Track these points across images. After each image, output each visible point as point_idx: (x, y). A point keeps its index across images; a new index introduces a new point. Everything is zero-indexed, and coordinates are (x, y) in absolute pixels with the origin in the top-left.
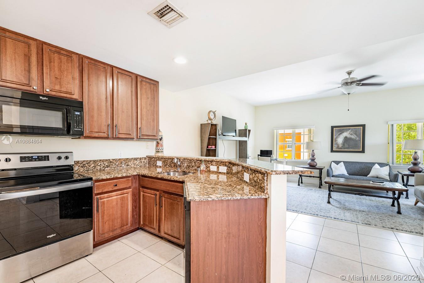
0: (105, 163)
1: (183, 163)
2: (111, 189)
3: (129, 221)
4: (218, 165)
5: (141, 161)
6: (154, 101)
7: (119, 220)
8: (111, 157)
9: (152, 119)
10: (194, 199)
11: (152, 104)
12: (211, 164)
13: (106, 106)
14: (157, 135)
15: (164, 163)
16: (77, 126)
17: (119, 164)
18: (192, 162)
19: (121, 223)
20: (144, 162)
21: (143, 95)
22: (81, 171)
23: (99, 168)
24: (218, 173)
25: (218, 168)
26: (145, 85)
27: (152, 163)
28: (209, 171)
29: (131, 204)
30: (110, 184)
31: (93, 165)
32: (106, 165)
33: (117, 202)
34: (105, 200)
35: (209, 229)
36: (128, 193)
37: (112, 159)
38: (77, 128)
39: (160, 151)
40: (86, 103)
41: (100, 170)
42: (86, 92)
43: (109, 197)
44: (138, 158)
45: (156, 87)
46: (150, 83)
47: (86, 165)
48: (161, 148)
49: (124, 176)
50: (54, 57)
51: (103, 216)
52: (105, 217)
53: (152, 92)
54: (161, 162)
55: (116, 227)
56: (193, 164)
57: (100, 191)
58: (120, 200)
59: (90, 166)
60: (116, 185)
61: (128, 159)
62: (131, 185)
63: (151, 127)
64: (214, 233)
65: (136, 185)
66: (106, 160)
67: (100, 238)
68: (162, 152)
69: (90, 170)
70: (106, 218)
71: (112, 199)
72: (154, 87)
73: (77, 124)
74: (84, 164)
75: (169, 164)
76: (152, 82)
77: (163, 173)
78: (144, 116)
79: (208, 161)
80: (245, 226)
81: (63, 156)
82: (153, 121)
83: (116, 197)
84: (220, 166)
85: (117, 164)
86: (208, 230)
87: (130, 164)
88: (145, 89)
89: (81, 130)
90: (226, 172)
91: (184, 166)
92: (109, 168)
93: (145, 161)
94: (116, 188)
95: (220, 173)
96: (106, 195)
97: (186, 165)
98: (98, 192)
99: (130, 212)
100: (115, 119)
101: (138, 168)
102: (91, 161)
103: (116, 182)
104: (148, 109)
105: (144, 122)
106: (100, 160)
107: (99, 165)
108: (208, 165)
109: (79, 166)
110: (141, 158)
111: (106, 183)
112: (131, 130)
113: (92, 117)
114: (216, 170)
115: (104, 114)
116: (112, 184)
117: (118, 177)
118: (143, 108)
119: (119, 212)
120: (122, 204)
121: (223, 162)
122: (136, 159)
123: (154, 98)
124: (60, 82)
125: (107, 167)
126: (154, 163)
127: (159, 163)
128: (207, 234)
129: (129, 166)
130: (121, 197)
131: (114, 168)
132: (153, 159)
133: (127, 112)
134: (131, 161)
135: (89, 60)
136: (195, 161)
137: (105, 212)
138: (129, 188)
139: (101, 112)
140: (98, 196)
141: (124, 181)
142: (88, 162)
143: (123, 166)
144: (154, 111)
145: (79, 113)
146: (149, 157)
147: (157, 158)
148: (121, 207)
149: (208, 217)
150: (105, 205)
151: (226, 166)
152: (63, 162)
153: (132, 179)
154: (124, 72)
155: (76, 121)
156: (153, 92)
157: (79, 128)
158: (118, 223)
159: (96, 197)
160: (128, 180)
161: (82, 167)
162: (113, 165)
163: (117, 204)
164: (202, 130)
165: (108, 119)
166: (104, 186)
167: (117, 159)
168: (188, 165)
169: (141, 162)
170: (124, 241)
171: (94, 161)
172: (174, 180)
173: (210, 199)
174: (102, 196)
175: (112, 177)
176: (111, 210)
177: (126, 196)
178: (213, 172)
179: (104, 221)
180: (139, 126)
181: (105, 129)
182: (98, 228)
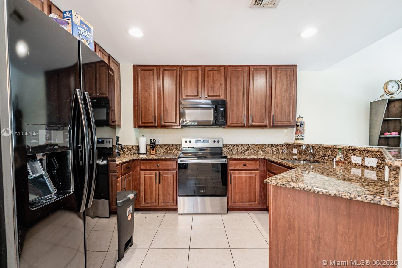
0: (245, 147)
1: (318, 151)
2: (241, 168)
3: (257, 199)
4: (363, 155)
5: (278, 147)
6: (291, 86)
7: (248, 195)
8: (250, 143)
9: (287, 105)
10: (271, 182)
11: (288, 90)
12: (353, 154)
13: (243, 101)
14: (293, 121)
15: (300, 151)
16: (221, 119)
17: (256, 149)
18: (328, 150)
19: (250, 198)
20: (281, 149)
21: (278, 83)
22: (228, 152)
23: (240, 151)
24: (363, 166)
25: (363, 159)
26: (280, 73)
27: (289, 151)
28: (350, 163)
29: (259, 184)
30: (240, 163)
31: (236, 148)
32: (246, 149)
33: (246, 179)
34: (236, 175)
35: (290, 222)
36: (256, 174)
37: (251, 145)
38: (221, 120)
39: (299, 138)
40: (229, 100)
41: (241, 153)
42: (229, 92)
43: (239, 173)
44: (275, 145)
45: (293, 71)
46: (286, 70)
47: (232, 148)
48: (300, 135)
49: (252, 158)
50: (210, 73)
51: (235, 188)
52: (236, 189)
53: (288, 78)
54: (297, 149)
55: (245, 200)
56: (330, 153)
57: (233, 168)
58: (249, 178)
59: (234, 149)
60: (245, 165)
61: (264, 145)
62: (259, 168)
63: (286, 113)
64: (296, 228)
65: (264, 168)
66: (246, 145)
67: (233, 205)
68: (302, 139)
69: (234, 152)
70: (237, 191)
71: (242, 176)
72: (290, 73)
73: (221, 117)
74: (230, 147)
75: (303, 152)
76: (288, 68)
77: (290, 159)
78: (278, 104)
79: (349, 150)
80: (346, 238)
81: (216, 140)
82: (289, 107)
83: (245, 175)
84: (366, 157)
85: (255, 148)
86: (288, 222)
87: (267, 150)
88: (280, 77)
89: (223, 121)
90: (376, 166)
91: (319, 154)
92: (248, 152)
93: (283, 148)
94: (245, 168)
95: (367, 167)
96: (237, 172)
97: (321, 153)
98: (231, 168)
99: (258, 191)
100: (250, 110)
101: (275, 154)
102: (234, 145)
103: (245, 163)
104: (283, 95)
105: (278, 110)
106: (241, 145)
107: (240, 148)
108: (349, 155)
109: (227, 148)
110: (277, 145)
111: (238, 162)
112: (264, 118)
113: (233, 111)
114: (360, 162)
115: (241, 107)
116: (242, 163)
117: (246, 159)
118: (277, 96)
119: (248, 189)
120: (250, 182)
121: (372, 152)
122: (273, 146)
123: (291, 84)
124: (213, 90)
125: (247, 151)
126: (290, 150)
127: (295, 151)
128: (288, 226)
129: (266, 152)
130: (250, 176)
131: (253, 152)
132: (290, 146)
133: (261, 102)
134: (267, 147)
135: (231, 67)
136: (332, 149)
137: (237, 185)
138: (257, 169)
139: (239, 106)
140: (232, 171)
141: (253, 163)
142: (233, 146)
143: (260, 151)
144: (290, 97)
145: (222, 109)
146: (287, 145)
147: (293, 146)
148: (250, 184)
149: (289, 208)
150: (237, 180)
151: (376, 158)
152: (216, 145)
153: (260, 162)
154: (258, 68)
155: (221, 115)
156: (290, 77)
157: (223, 120)
158: (247, 197)
159: (230, 172)
160: (256, 162)
161: (229, 149)
162: (252, 149)
163: (246, 181)
164: (372, 110)
165: (244, 110)
166: (236, 164)
167: (255, 145)
168: (323, 154)
169: (278, 149)
170: (252, 214)
171: (237, 145)
172: (289, 166)
173: (288, 186)
174: (234, 171)
175: (242, 158)
176: (241, 185)
177: (254, 176)
178: (356, 166)
179: (235, 192)
180: (273, 113)
181: (241, 119)
182: (231, 195)
